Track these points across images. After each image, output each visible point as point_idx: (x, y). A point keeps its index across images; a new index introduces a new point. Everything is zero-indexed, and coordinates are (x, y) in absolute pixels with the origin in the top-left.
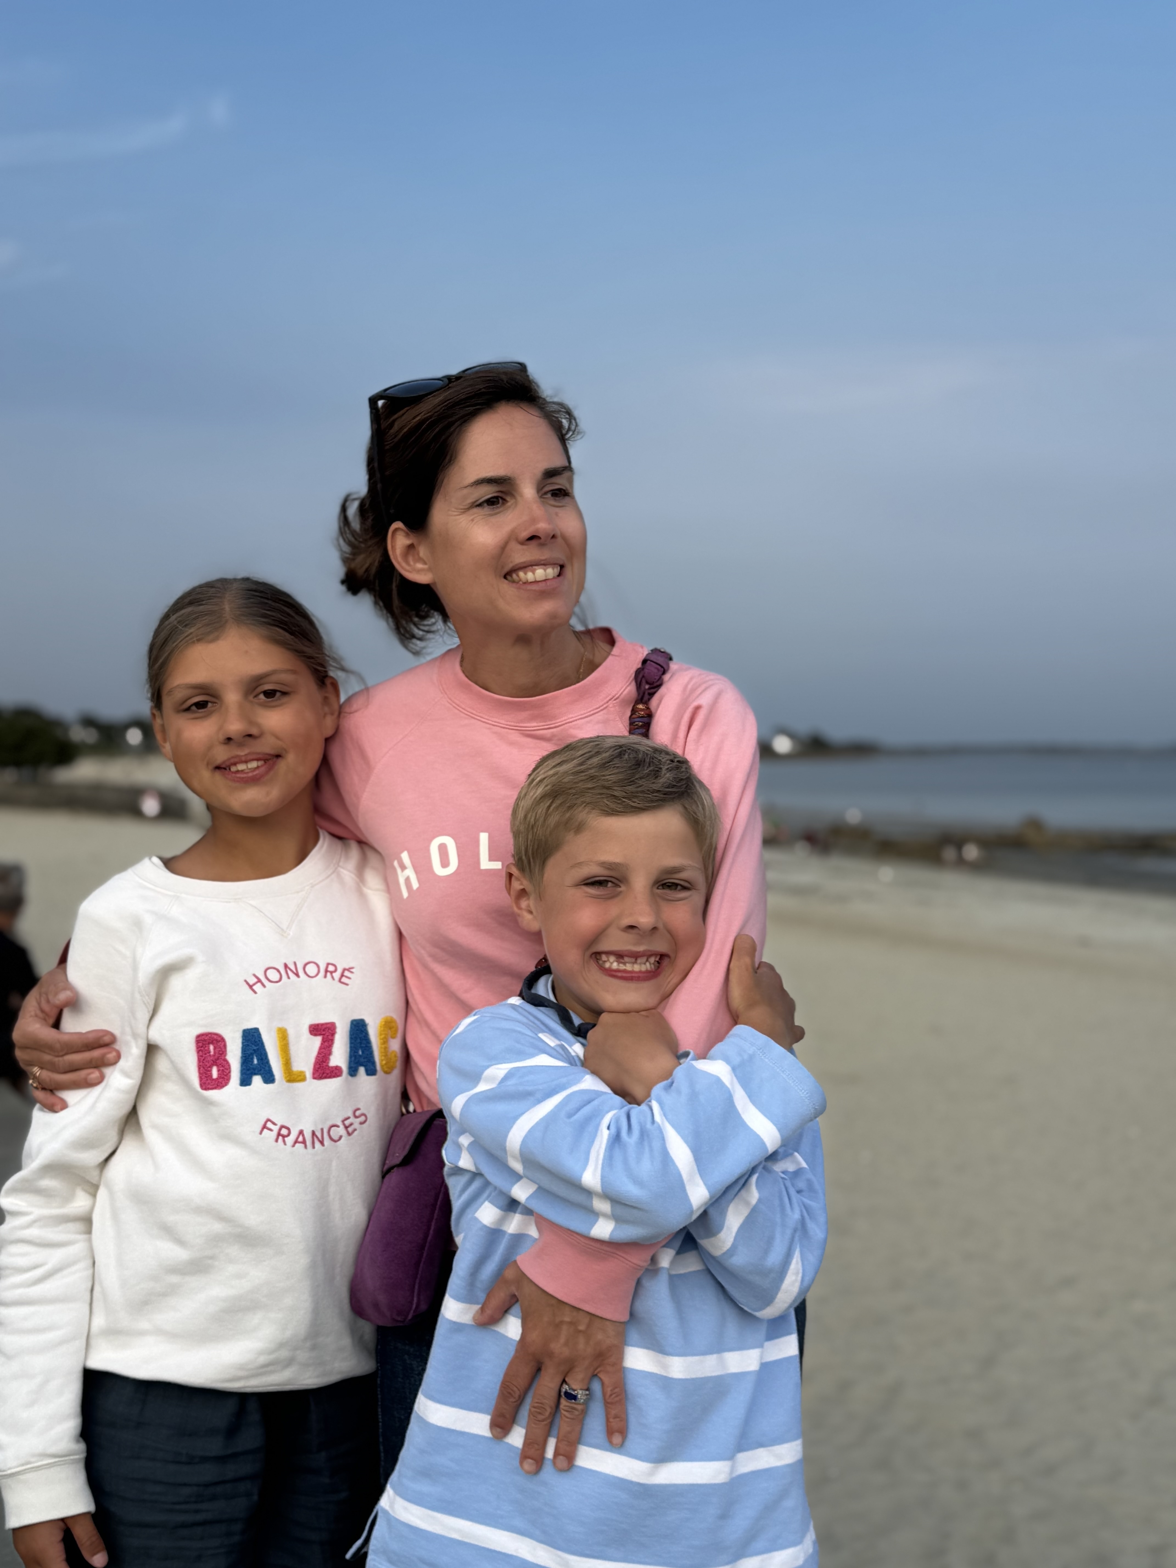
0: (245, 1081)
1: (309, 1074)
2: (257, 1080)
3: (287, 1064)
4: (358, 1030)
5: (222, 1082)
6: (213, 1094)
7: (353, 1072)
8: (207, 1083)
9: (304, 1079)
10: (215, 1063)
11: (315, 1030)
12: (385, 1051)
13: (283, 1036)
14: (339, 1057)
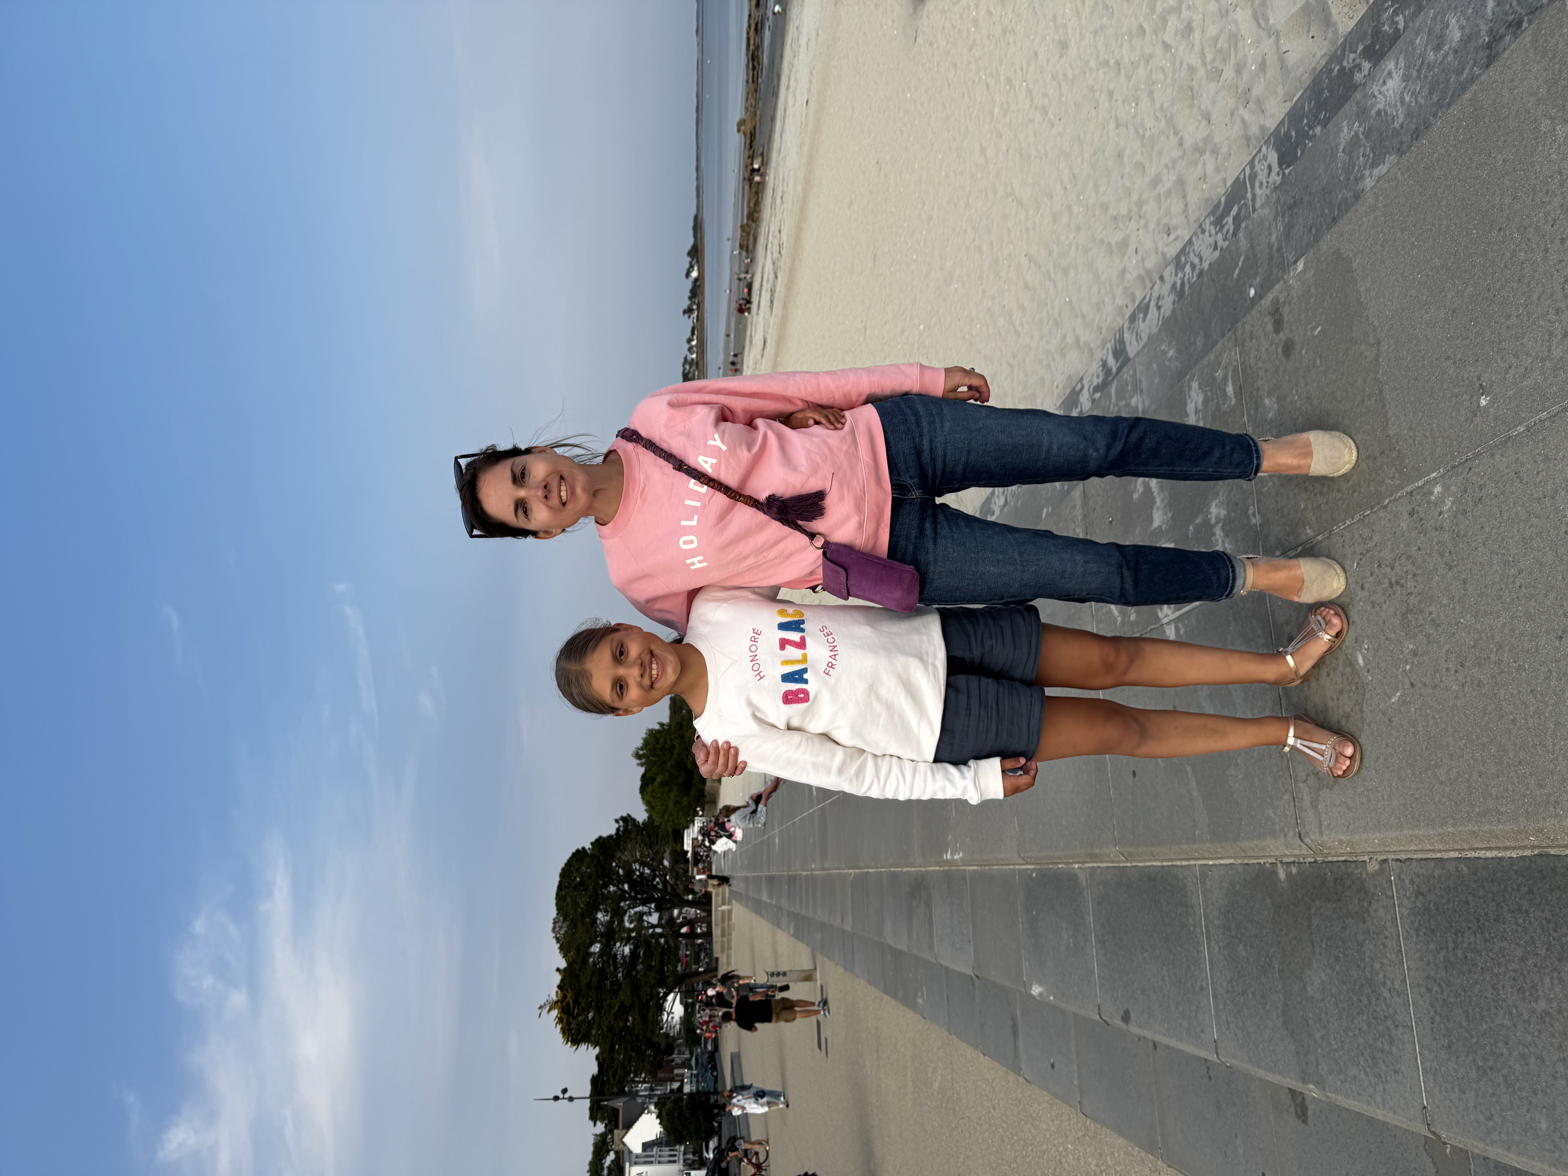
0: (806, 682)
1: (803, 651)
2: (805, 676)
3: (798, 662)
4: (783, 627)
5: (806, 692)
6: (811, 697)
7: (803, 630)
8: (806, 699)
9: (806, 654)
10: (797, 696)
11: (782, 647)
12: (793, 615)
13: (786, 663)
14: (795, 636)
